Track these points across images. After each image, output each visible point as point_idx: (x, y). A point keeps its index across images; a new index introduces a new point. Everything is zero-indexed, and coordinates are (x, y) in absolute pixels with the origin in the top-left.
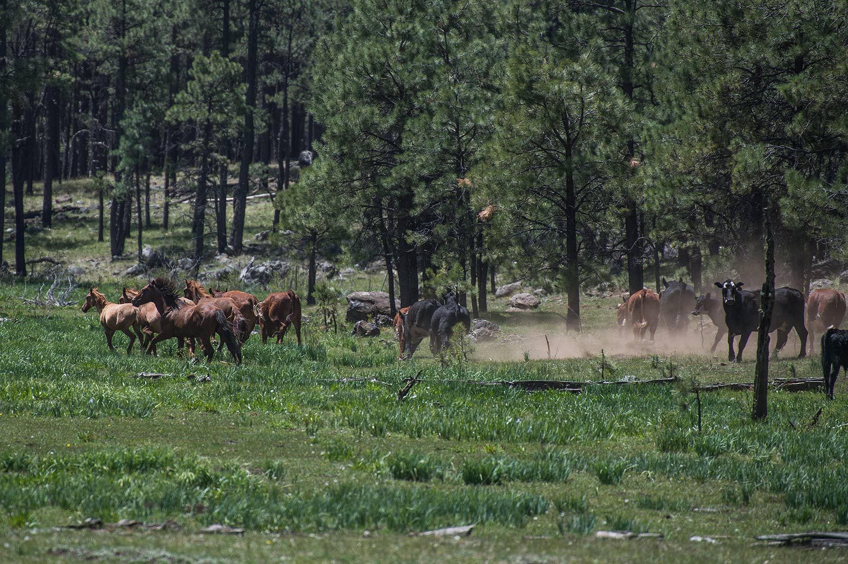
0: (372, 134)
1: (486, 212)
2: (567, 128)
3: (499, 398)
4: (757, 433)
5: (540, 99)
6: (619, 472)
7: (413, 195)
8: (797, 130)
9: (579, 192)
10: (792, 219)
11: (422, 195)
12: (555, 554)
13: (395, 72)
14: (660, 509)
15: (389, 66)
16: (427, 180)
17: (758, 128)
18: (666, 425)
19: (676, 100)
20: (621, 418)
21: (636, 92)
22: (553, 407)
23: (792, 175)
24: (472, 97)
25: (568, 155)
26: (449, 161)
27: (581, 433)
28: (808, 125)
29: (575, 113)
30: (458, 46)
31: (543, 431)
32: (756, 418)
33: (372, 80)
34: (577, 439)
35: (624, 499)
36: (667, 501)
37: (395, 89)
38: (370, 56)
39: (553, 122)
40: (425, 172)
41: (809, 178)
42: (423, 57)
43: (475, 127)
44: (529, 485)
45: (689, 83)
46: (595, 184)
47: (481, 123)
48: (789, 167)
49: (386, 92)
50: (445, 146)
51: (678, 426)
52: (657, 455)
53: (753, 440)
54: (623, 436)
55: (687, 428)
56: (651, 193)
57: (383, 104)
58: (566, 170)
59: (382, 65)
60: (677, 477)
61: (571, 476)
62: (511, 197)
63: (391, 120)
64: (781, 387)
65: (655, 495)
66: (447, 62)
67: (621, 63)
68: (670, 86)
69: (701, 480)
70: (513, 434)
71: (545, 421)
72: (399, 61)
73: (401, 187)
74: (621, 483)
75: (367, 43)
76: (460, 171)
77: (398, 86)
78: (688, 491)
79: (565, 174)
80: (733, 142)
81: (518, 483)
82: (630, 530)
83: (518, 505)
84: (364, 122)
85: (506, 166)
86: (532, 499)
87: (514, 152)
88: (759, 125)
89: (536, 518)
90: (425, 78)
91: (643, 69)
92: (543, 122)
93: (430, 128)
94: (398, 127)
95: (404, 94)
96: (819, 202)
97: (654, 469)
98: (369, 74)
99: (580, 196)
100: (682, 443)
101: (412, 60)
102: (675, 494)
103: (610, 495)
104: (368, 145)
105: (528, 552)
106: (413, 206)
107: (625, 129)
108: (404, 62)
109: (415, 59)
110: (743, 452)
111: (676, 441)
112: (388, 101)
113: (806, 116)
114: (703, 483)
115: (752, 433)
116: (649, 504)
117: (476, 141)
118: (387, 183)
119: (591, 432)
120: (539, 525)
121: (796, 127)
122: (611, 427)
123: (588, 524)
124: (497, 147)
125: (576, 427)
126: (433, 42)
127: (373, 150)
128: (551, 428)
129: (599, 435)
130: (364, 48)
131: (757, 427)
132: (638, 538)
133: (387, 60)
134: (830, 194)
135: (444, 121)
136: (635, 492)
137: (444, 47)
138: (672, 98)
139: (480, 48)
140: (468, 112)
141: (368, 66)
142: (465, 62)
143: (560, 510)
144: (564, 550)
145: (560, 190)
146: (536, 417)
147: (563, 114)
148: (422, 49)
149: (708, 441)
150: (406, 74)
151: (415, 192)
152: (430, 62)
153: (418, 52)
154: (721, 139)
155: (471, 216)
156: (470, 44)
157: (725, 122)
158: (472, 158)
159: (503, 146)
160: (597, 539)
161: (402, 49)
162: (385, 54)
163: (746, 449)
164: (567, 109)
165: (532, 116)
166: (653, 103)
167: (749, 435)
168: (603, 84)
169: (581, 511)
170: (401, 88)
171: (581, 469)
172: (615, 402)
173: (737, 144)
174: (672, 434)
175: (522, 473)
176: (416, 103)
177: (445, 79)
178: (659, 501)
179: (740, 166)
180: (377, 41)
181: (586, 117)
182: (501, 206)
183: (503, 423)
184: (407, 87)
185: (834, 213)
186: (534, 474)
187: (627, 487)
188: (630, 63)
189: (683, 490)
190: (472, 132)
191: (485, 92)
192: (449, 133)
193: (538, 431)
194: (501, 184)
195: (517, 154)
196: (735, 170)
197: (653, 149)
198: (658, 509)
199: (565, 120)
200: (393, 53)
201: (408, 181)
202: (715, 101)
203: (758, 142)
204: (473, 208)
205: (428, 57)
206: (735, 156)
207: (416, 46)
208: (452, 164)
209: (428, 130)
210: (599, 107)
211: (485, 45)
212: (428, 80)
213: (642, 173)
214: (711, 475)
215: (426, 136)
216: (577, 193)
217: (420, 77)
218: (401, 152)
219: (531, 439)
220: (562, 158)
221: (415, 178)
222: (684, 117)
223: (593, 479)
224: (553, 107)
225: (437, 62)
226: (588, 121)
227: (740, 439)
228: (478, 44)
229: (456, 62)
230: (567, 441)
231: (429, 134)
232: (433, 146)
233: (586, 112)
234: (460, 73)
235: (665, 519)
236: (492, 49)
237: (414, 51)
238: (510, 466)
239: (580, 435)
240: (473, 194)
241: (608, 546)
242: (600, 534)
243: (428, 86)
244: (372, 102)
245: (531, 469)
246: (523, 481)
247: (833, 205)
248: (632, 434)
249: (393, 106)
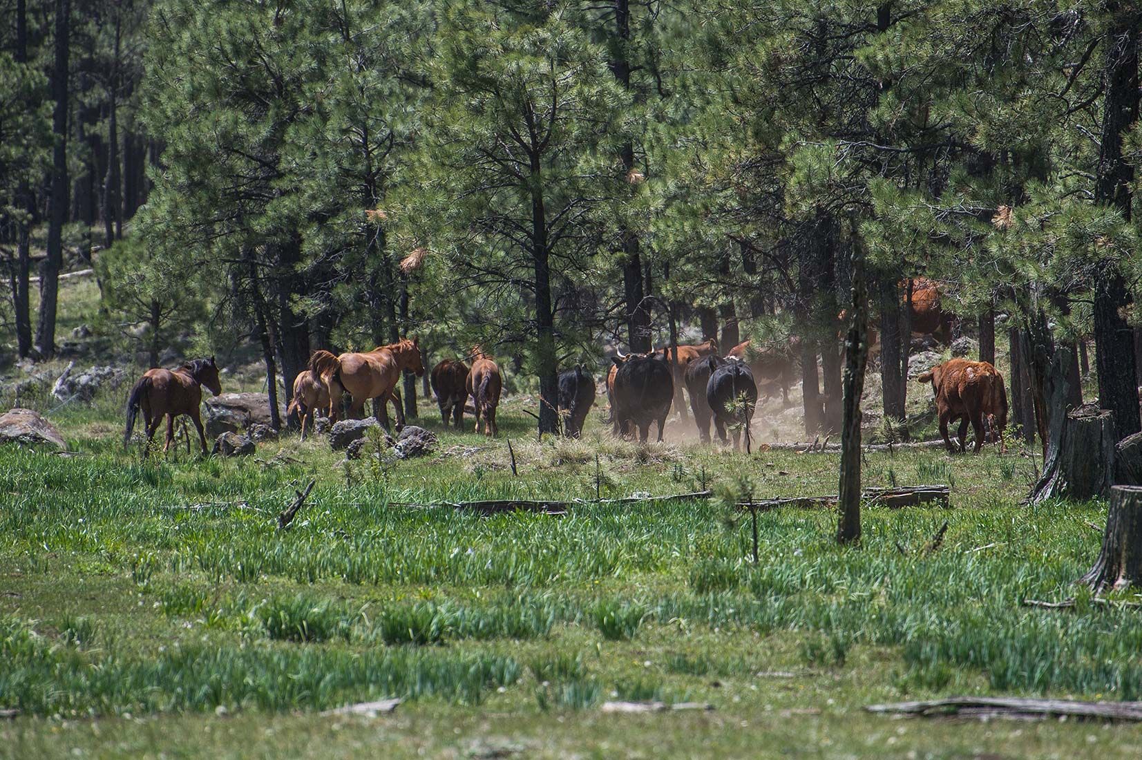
0: (237, 151)
1: (411, 260)
2: (531, 126)
3: (438, 524)
4: (847, 562)
5: (490, 84)
6: (633, 621)
7: (301, 241)
8: (887, 117)
9: (554, 222)
10: (884, 252)
11: (314, 241)
12: (536, 735)
13: (269, 56)
14: (704, 672)
15: (260, 47)
16: (319, 218)
17: (824, 118)
18: (702, 555)
19: (695, 83)
20: (631, 547)
21: (635, 77)
22: (523, 536)
23: (878, 186)
24: (386, 92)
25: (535, 167)
26: (354, 188)
27: (568, 569)
28: (902, 111)
29: (541, 103)
30: (362, 16)
31: (508, 567)
32: (843, 541)
33: (235, 68)
34: (563, 578)
35: (643, 660)
36: (713, 663)
37: (270, 82)
38: (231, 33)
39: (509, 117)
40: (317, 206)
41: (904, 191)
42: (311, 32)
43: (391, 136)
44: (490, 644)
45: (717, 54)
46: (577, 212)
47: (400, 127)
48: (873, 175)
49: (256, 86)
50: (346, 165)
51: (721, 555)
52: (690, 596)
53: (842, 572)
54: (636, 573)
55: (735, 558)
56: (662, 226)
57: (252, 106)
58: (531, 190)
59: (249, 45)
60: (726, 627)
61: (556, 629)
62: (449, 234)
63: (264, 131)
64: (875, 502)
65: (693, 652)
66: (347, 38)
67: (611, 33)
68: (688, 62)
69: (765, 630)
70: (461, 572)
71: (511, 552)
72: (275, 39)
73: (282, 230)
74: (637, 636)
75: (224, 14)
76: (369, 203)
77: (274, 77)
78: (745, 645)
79: (530, 196)
80: (786, 139)
81: (472, 641)
82: (658, 700)
83: (472, 669)
84: (224, 135)
85: (440, 186)
86: (495, 661)
87: (452, 166)
88: (825, 113)
89: (501, 690)
90: (314, 65)
91: (643, 43)
92: (494, 120)
93: (324, 139)
94: (275, 141)
95: (284, 90)
96: (923, 226)
97: (689, 615)
98: (229, 60)
99: (554, 230)
100: (730, 580)
101: (293, 38)
102: (725, 651)
103: (620, 656)
104: (231, 169)
105: (491, 733)
106: (300, 258)
107: (620, 127)
108: (281, 40)
109: (299, 36)
110: (826, 591)
111: (720, 577)
112: (261, 101)
113: (899, 96)
114: (768, 635)
115: (839, 563)
116: (682, 666)
117: (393, 156)
118: (259, 225)
119: (584, 567)
120: (507, 701)
121: (886, 112)
122: (616, 558)
123: (585, 695)
124: (426, 159)
125: (560, 560)
126: (325, 9)
127: (238, 176)
128: (522, 562)
129: (597, 572)
130: (221, 21)
131: (847, 553)
132: (671, 713)
133: (256, 38)
134: (937, 212)
135: (344, 127)
136: (660, 650)
137: (342, 17)
138: (689, 82)
139: (396, 17)
140: (381, 113)
141: (228, 47)
142: (374, 39)
143: (541, 677)
144: (550, 730)
145: (523, 220)
146: (497, 547)
147: (526, 108)
148: (309, 20)
149: (770, 575)
150: (286, 58)
151: (304, 236)
152: (321, 40)
153: (303, 26)
154: (767, 137)
155: (389, 267)
156: (381, 12)
157: (773, 110)
158: (388, 183)
159: (435, 157)
160: (605, 715)
161: (279, 21)
162: (253, 29)
163: (830, 586)
164: (531, 98)
165: (478, 111)
166: (660, 93)
167: (834, 566)
168: (587, 61)
169: (575, 677)
170: (279, 80)
171: (571, 619)
172: (620, 527)
173: (792, 141)
174: (713, 566)
175: (477, 625)
176: (301, 103)
177: (345, 63)
178: (701, 663)
179: (800, 175)
180: (240, 10)
181: (561, 110)
182: (433, 250)
183: (445, 556)
184: (287, 78)
185: (945, 241)
186: (497, 626)
187: (647, 644)
188: (625, 33)
189: (738, 644)
190: (388, 143)
191: (405, 87)
192: (353, 144)
193: (500, 567)
194: (432, 214)
195: (457, 169)
196: (793, 181)
197: (664, 157)
198: (699, 674)
199: (529, 120)
200: (264, 26)
201: (293, 221)
202: (758, 80)
203: (824, 139)
204: (392, 252)
205: (318, 33)
206: (790, 160)
207: (300, 16)
208: (358, 192)
209: (321, 141)
210: (580, 93)
211: (404, 12)
212: (319, 68)
213: (647, 192)
214: (779, 624)
215: (317, 151)
216: (550, 226)
217: (308, 63)
218: (280, 176)
219: (490, 579)
220: (525, 172)
221: (303, 216)
222: (710, 108)
223: (592, 634)
224: (510, 95)
225: (331, 39)
226: (563, 115)
227: (821, 571)
228: (392, 12)
229: (360, 40)
230: (548, 581)
231: (321, 147)
232: (325, 166)
233: (561, 102)
234: (368, 55)
235: (712, 688)
236: (415, 18)
237: (297, 25)
238: (458, 614)
239: (567, 572)
240: (390, 231)
241: (623, 722)
242: (609, 707)
243: (319, 75)
244: (236, 103)
245: (491, 620)
246: (479, 639)
247: (943, 230)
248: (649, 569)
249: (266, 106)
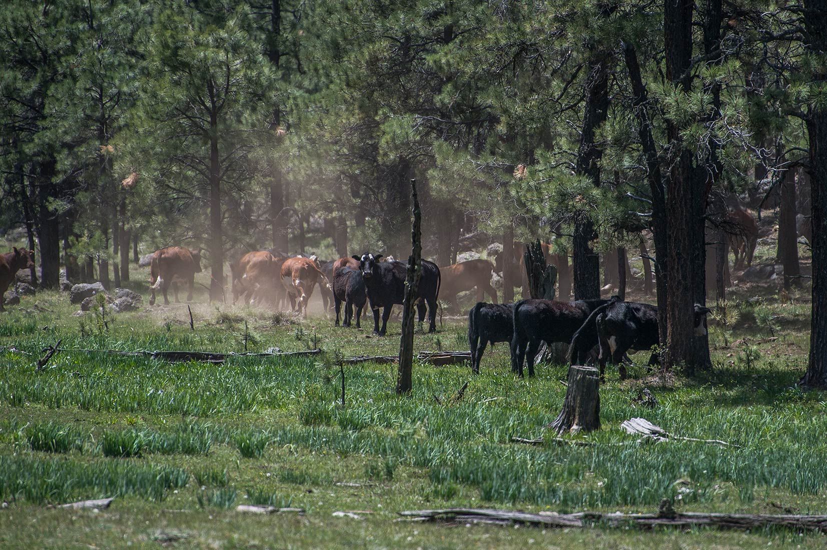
0: (14, 99)
1: (129, 180)
2: (212, 96)
3: (140, 369)
4: (402, 407)
5: (185, 66)
6: (261, 445)
7: (55, 162)
8: (447, 101)
9: (224, 160)
10: (441, 190)
11: (64, 162)
12: (195, 528)
13: (38, 37)
14: (302, 483)
15: (32, 30)
16: (70, 147)
17: (406, 98)
18: (309, 398)
19: (323, 68)
20: (264, 391)
21: (283, 59)
22: (195, 379)
23: (440, 146)
24: (116, 63)
25: (213, 123)
26: (92, 128)
27: (222, 406)
28: (457, 97)
29: (221, 81)
30: (102, 11)
31: (184, 403)
32: (400, 392)
33: (15, 44)
34: (219, 412)
35: (266, 472)
36: (309, 476)
37: (39, 54)
38: (14, 20)
39: (198, 89)
40: (68, 138)
41: (457, 150)
42: (67, 22)
43: (119, 93)
44: (170, 458)
45: (337, 51)
46: (240, 153)
47: (125, 89)
48: (437, 138)
49: (29, 57)
50: (88, 112)
51: (322, 399)
52: (300, 428)
53: (397, 414)
54: (266, 409)
55: (330, 401)
56: (297, 163)
57: (26, 69)
58: (211, 138)
59: (26, 29)
60: (319, 451)
61: (212, 449)
62: (154, 165)
63: (34, 86)
64: (426, 361)
65: (297, 468)
66: (91, 27)
67: (268, 30)
68: (318, 55)
69: (344, 454)
70: (154, 405)
71: (186, 393)
72: (43, 25)
73: (43, 153)
74: (263, 456)
75: (10, 7)
76: (103, 138)
77: (41, 50)
78: (330, 464)
79: (210, 142)
80: (380, 112)
81: (159, 455)
82: (272, 504)
83: (158, 478)
84: (7, 87)
85: (150, 133)
86: (173, 472)
87: (158, 119)
88: (407, 95)
89: (176, 492)
90: (69, 43)
91: (290, 37)
92: (188, 90)
93: (74, 94)
94: (41, 92)
95: (46, 60)
96: (467, 174)
97: (297, 443)
98: (11, 38)
99: (225, 164)
100: (325, 417)
101: (55, 25)
102: (318, 468)
103: (251, 468)
104: (11, 111)
105: (167, 526)
106: (55, 173)
107: (271, 98)
108: (47, 26)
109: (59, 23)
110: (387, 426)
111: (320, 414)
112: (32, 66)
113: (456, 87)
114: (346, 457)
115: (396, 407)
116: (291, 478)
117: (120, 107)
118: (29, 149)
119: (233, 404)
120: (179, 499)
121: (446, 97)
122: (253, 400)
123: (228, 498)
124: (141, 113)
125: (218, 399)
126: (77, 7)
127: (15, 116)
128: (193, 400)
129: (241, 408)
130: (7, 12)
131: (401, 401)
132: (279, 513)
133: (30, 24)
134: (478, 165)
135: (88, 87)
136: (277, 466)
137: (89, 12)
138: (320, 67)
139: (125, 13)
140: (112, 78)
141: (11, 30)
142: (110, 27)
143: (201, 483)
144: (204, 524)
145: (204, 158)
146: (177, 388)
147: (209, 82)
148: (66, 13)
149: (352, 415)
150: (50, 38)
151: (58, 158)
152: (74, 27)
153: (62, 17)
154: (368, 108)
155: (114, 184)
156: (115, 9)
157: (373, 91)
158: (115, 125)
159: (147, 113)
160: (237, 514)
161: (46, 13)
162: (28, 18)
163: (389, 423)
164: (213, 76)
165: (177, 83)
166: (300, 71)
167: (393, 409)
168: (251, 52)
169: (222, 484)
170: (44, 53)
171: (222, 442)
172: (258, 375)
173: (384, 114)
174: (315, 407)
175: (162, 445)
176: (59, 69)
177: (89, 44)
178: (302, 475)
179: (388, 137)
180: (20, 5)
181: (233, 85)
182: (145, 174)
183: (144, 394)
184: (50, 52)
185: (482, 185)
186: (175, 446)
187: (269, 461)
188: (277, 31)
189: (326, 464)
190: (116, 99)
191: (130, 58)
192: (93, 98)
193: (179, 403)
194: (144, 151)
195: (162, 121)
196: (383, 141)
197: (300, 119)
198: (300, 484)
199: (211, 88)
200: (36, 17)
201: (51, 147)
202: (364, 71)
203: (405, 113)
204: (116, 175)
205: (72, 22)
206: (382, 127)
207: (60, 10)
208: (96, 130)
209: (72, 95)
210: (245, 75)
211: (130, 10)
212: (72, 46)
213: (287, 143)
214: (354, 449)
215: (69, 102)
216: (222, 163)
217: (64, 42)
218: (44, 118)
219: (173, 411)
220: (207, 126)
221: (58, 144)
222: (332, 86)
223: (235, 452)
224: (198, 74)
225: (81, 27)
226: (234, 89)
227: (384, 414)
228: (122, 10)
229: (101, 27)
230: (209, 413)
231: (72, 100)
232: (76, 113)
233: (233, 80)
234: (105, 38)
235: (307, 494)
236: (137, 14)
237: (58, 16)
238: (151, 438)
239: (222, 407)
240: (117, 161)
241: (249, 520)
242: (241, 508)
243: (71, 51)
244: (15, 66)
245: (172, 442)
246: (163, 454)
247: (481, 177)
248: (275, 407)
249: (36, 71)
